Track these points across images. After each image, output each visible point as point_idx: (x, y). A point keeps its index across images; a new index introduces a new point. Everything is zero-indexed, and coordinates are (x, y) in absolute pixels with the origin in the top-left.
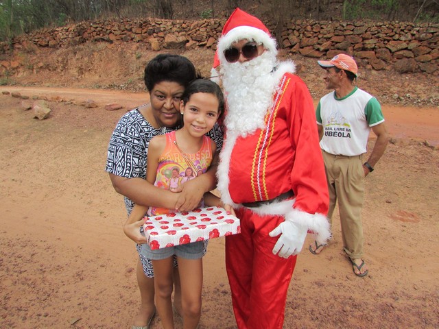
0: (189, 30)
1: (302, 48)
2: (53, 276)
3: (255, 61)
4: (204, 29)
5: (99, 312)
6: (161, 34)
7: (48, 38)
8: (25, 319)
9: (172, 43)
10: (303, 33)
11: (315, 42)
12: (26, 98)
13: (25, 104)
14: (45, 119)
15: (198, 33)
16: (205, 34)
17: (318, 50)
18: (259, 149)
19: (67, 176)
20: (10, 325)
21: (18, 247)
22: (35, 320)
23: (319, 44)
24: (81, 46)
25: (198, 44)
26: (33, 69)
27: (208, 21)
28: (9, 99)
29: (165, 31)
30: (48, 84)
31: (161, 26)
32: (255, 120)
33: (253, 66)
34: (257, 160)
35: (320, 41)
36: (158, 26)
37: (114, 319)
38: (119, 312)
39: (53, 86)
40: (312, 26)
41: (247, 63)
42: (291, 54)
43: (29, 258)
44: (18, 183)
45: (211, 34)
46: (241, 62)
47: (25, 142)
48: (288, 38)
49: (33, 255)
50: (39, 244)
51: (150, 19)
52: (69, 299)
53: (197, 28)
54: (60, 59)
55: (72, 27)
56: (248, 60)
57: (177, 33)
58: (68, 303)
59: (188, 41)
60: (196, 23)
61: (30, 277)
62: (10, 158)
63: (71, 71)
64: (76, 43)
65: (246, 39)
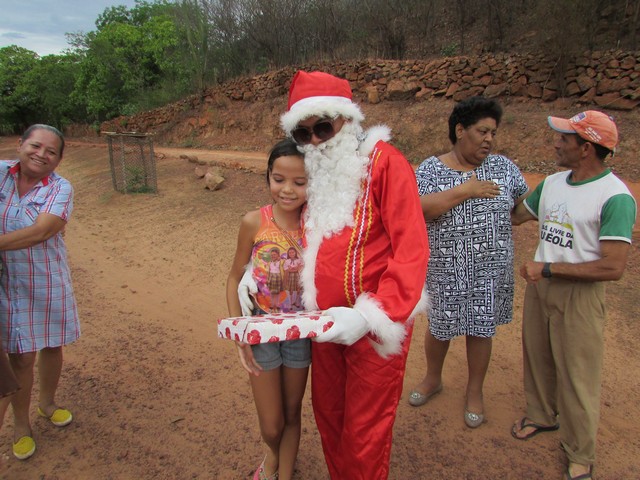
0: (422, 73)
1: (601, 95)
2: (171, 369)
3: (332, 141)
4: (443, 72)
5: (205, 415)
6: (383, 81)
7: (243, 89)
8: (130, 407)
9: (396, 92)
10: (604, 72)
11: (624, 85)
12: (203, 164)
13: (199, 171)
14: (217, 189)
15: (434, 77)
16: (445, 78)
17: (628, 97)
18: (353, 248)
19: (221, 261)
20: (114, 410)
21: (148, 333)
22: (138, 410)
23: (631, 88)
24: (281, 99)
25: (433, 93)
26: (222, 129)
27: (451, 59)
28: (185, 164)
29: (388, 75)
30: (236, 147)
31: (384, 69)
32: (342, 216)
33: (332, 147)
34: (351, 262)
35: (632, 84)
36: (379, 69)
37: (218, 427)
38: (225, 421)
39: (241, 150)
40: (619, 59)
41: (323, 146)
42: (579, 105)
43: (154, 346)
44: (169, 262)
45: (453, 78)
46: (316, 144)
47: (188, 216)
48: (575, 81)
49: (159, 343)
50: (169, 333)
51: (370, 60)
52: (179, 396)
53: (434, 71)
54: (253, 115)
55: (272, 74)
56: (324, 141)
57: (404, 79)
58: (176, 400)
59: (419, 89)
60: (432, 63)
61: (149, 365)
62: (168, 233)
63: (265, 131)
64: (275, 95)
65: (315, 116)
